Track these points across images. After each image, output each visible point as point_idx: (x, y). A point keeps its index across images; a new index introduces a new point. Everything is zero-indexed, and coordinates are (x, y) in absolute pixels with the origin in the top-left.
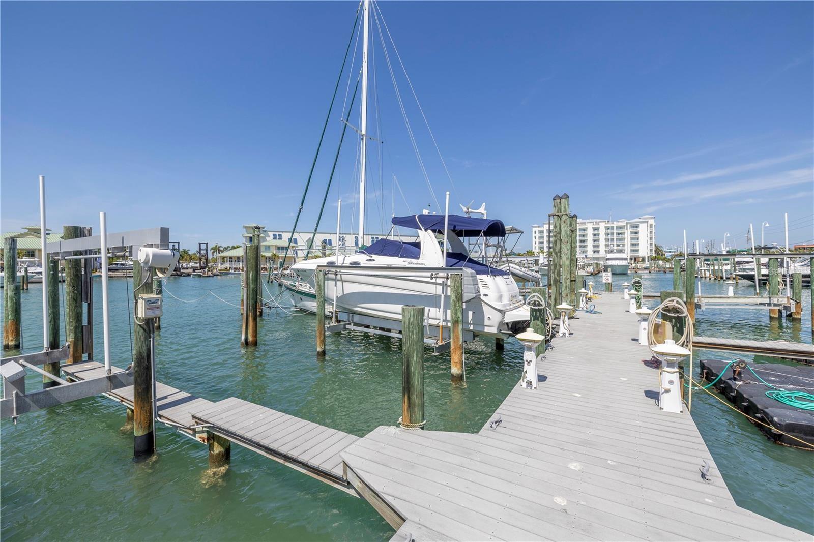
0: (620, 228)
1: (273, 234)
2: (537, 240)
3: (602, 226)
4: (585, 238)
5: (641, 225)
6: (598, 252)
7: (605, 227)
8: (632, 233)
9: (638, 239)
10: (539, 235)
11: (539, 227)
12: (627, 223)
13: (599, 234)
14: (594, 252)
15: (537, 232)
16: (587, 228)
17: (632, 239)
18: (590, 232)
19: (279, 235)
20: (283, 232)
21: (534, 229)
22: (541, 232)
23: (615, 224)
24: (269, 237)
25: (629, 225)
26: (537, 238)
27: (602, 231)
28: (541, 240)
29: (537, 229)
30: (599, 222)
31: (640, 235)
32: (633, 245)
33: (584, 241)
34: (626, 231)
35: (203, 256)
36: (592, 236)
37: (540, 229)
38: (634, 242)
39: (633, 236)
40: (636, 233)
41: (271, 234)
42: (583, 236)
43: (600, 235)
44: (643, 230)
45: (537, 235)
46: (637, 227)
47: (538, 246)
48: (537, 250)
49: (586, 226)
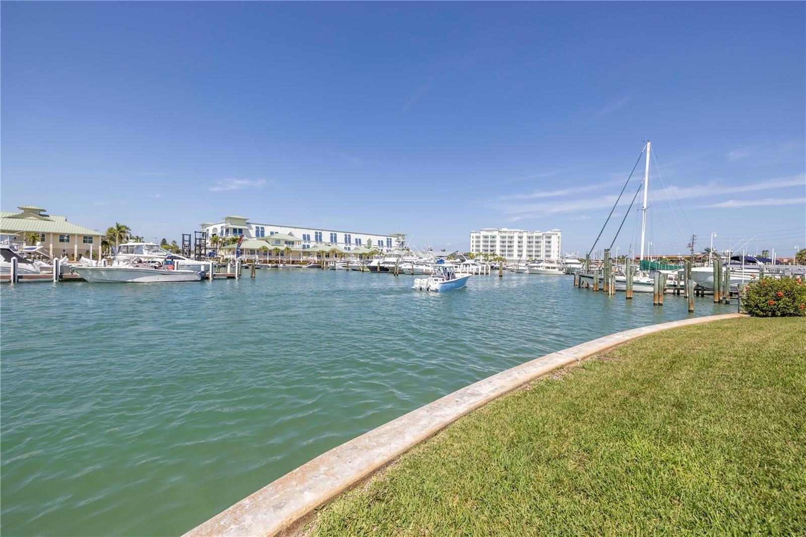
0: (537, 237)
1: (256, 227)
2: (475, 244)
3: (525, 235)
4: (512, 244)
5: (553, 236)
6: (521, 256)
7: (527, 236)
8: (546, 242)
9: (550, 247)
10: (476, 240)
11: (476, 233)
12: (543, 234)
13: (522, 242)
14: (518, 255)
15: (474, 237)
16: (513, 236)
17: (546, 246)
18: (516, 239)
19: (261, 227)
20: (265, 225)
21: (472, 235)
22: (478, 237)
23: (535, 234)
24: (252, 229)
25: (544, 236)
26: (474, 242)
27: (525, 239)
28: (478, 244)
29: (474, 235)
30: (523, 232)
31: (552, 244)
32: (547, 251)
33: (511, 247)
34: (542, 241)
35: (187, 247)
36: (517, 243)
37: (478, 234)
38: (548, 249)
39: (547, 244)
40: (549, 242)
41: (254, 227)
42: (511, 242)
44: (554, 240)
46: (550, 238)
47: (475, 248)
48: (474, 253)
49: (513, 235)
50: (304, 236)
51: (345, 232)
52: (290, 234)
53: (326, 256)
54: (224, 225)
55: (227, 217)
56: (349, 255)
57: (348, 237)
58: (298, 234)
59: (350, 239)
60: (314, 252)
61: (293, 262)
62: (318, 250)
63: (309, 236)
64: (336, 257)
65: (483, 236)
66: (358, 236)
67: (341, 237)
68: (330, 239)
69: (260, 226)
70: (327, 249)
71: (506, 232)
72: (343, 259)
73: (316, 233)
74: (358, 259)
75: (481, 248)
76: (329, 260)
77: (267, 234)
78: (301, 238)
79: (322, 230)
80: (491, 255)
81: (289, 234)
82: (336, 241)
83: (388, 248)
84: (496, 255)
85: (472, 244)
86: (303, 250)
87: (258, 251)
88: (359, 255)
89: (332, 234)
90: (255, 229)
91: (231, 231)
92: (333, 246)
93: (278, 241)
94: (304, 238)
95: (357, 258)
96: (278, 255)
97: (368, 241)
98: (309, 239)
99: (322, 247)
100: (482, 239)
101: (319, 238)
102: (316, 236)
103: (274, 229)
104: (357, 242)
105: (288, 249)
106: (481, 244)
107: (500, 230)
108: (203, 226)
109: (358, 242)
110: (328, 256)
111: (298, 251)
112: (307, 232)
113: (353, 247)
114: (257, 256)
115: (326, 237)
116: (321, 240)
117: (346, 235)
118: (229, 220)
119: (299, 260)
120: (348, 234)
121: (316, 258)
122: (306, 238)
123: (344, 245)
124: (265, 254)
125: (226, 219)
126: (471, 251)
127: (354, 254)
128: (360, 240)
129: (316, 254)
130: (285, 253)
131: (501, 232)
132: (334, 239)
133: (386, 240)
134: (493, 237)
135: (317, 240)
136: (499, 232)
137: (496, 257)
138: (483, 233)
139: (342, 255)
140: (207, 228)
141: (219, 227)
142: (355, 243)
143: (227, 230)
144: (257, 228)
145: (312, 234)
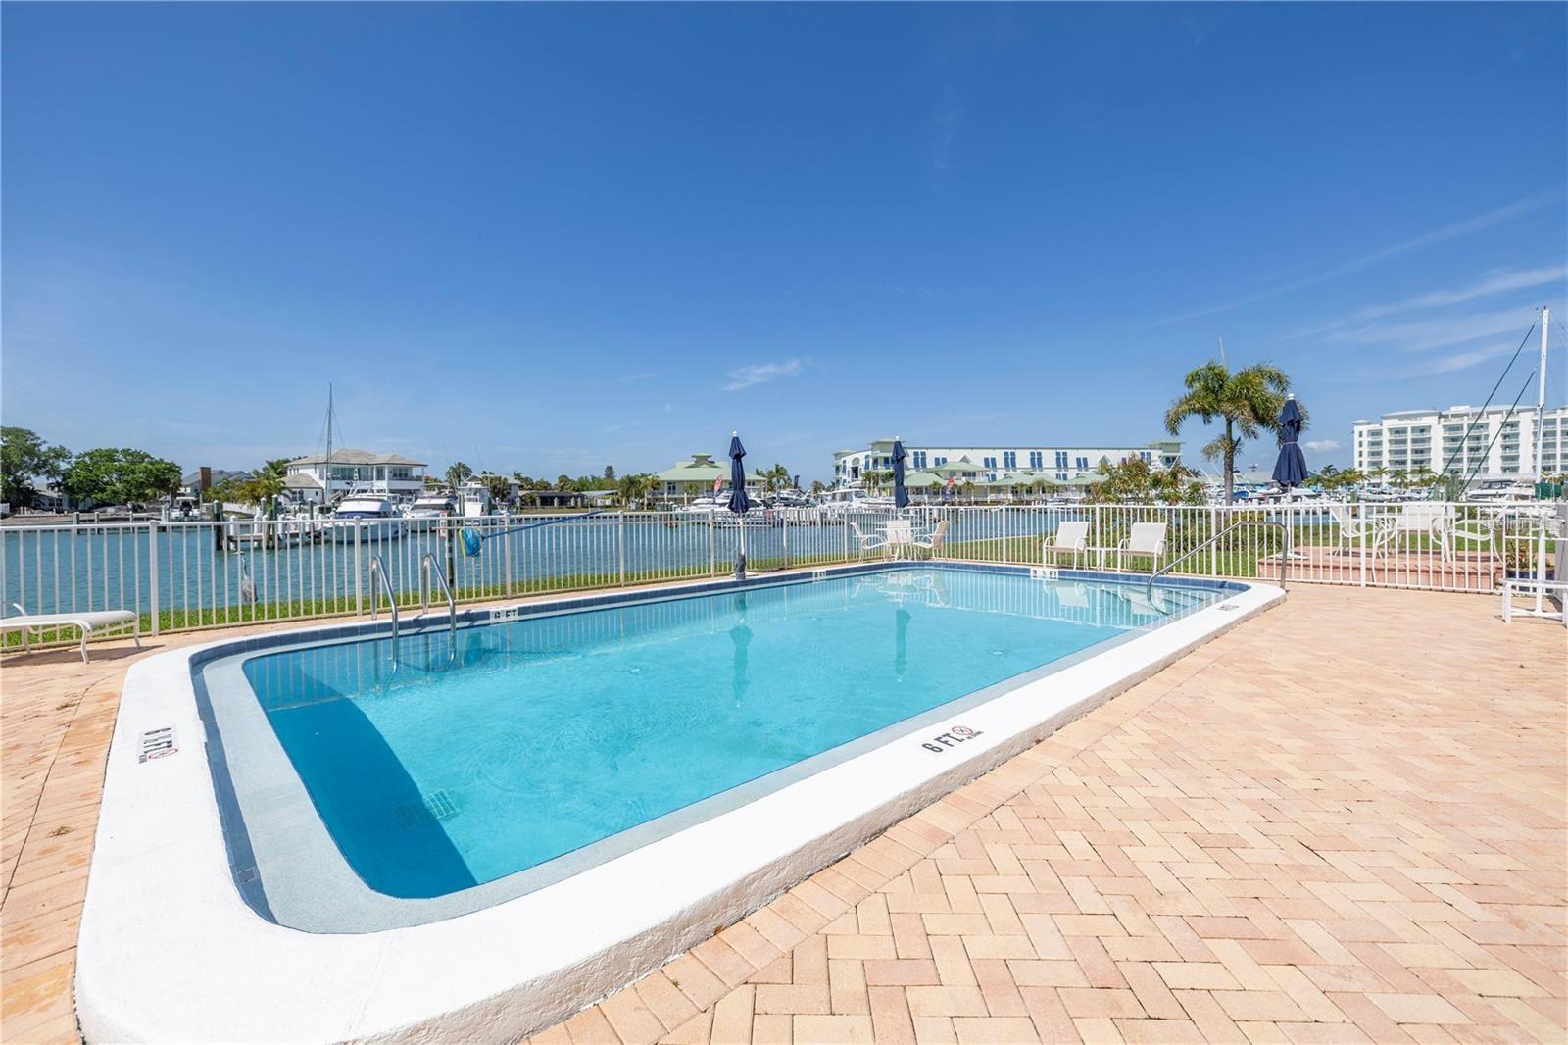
1: (914, 453)
2: (1366, 449)
3: (1526, 419)
6: (1515, 469)
10: (1370, 439)
11: (1369, 424)
13: (1517, 436)
14: (1505, 469)
15: (1365, 434)
19: (921, 452)
20: (927, 449)
21: (1357, 429)
22: (1375, 434)
26: (1365, 444)
27: (1527, 429)
28: (1375, 449)
29: (1365, 429)
37: (1375, 427)
42: (1478, 439)
43: (1520, 437)
45: (1366, 439)
47: (1366, 459)
48: (1366, 469)
49: (1487, 421)
50: (986, 460)
51: (1056, 449)
52: (965, 459)
53: (1027, 492)
54: (870, 453)
55: (874, 440)
56: (1066, 489)
57: (1010, 457)
58: (977, 459)
59: (1065, 459)
60: (1007, 486)
61: (976, 503)
62: (1013, 483)
63: (993, 459)
64: (1043, 492)
65: (1390, 430)
66: (1082, 454)
67: (1049, 458)
68: (1029, 461)
69: (919, 451)
70: (1029, 481)
71: (1461, 415)
72: (1056, 495)
73: (1006, 454)
74: (1084, 495)
75: (1386, 458)
76: (1033, 498)
77: (930, 464)
78: (982, 465)
79: (1016, 449)
80: (1413, 472)
81: (961, 460)
82: (1040, 464)
83: (1060, 470)
84: (1429, 471)
85: (1357, 449)
86: (989, 484)
87: (926, 489)
88: (1083, 489)
89: (1032, 454)
90: (912, 456)
91: (881, 461)
92: (1038, 475)
93: (953, 473)
94: (987, 465)
95: (1081, 492)
96: (953, 493)
97: (1101, 461)
98: (994, 465)
99: (1019, 477)
100: (1386, 437)
101: (1010, 462)
102: (1006, 459)
103: (940, 454)
104: (1079, 464)
105: (969, 483)
106: (1386, 447)
107: (1443, 413)
108: (838, 455)
109: (1082, 463)
110: (1030, 491)
111: (983, 487)
112: (990, 454)
113: (1072, 474)
114: (926, 497)
115: (1023, 458)
116: (1014, 465)
117: (1058, 454)
118: (878, 446)
119: (985, 499)
120: (1009, 451)
121: (1010, 496)
122: (990, 463)
123: (1056, 471)
124: (936, 493)
125: (874, 444)
126: (1357, 464)
127: (1076, 486)
128: (1085, 459)
129: (1010, 490)
130: (964, 491)
131: (1446, 416)
132: (1036, 462)
133: (1030, 457)
134: (1422, 431)
135: (1007, 465)
136: (1440, 416)
137: (1426, 477)
138: (1389, 423)
139: (1054, 489)
140: (843, 459)
141: (862, 456)
142: (1076, 466)
143: (876, 461)
144: (916, 454)
145: (999, 456)
